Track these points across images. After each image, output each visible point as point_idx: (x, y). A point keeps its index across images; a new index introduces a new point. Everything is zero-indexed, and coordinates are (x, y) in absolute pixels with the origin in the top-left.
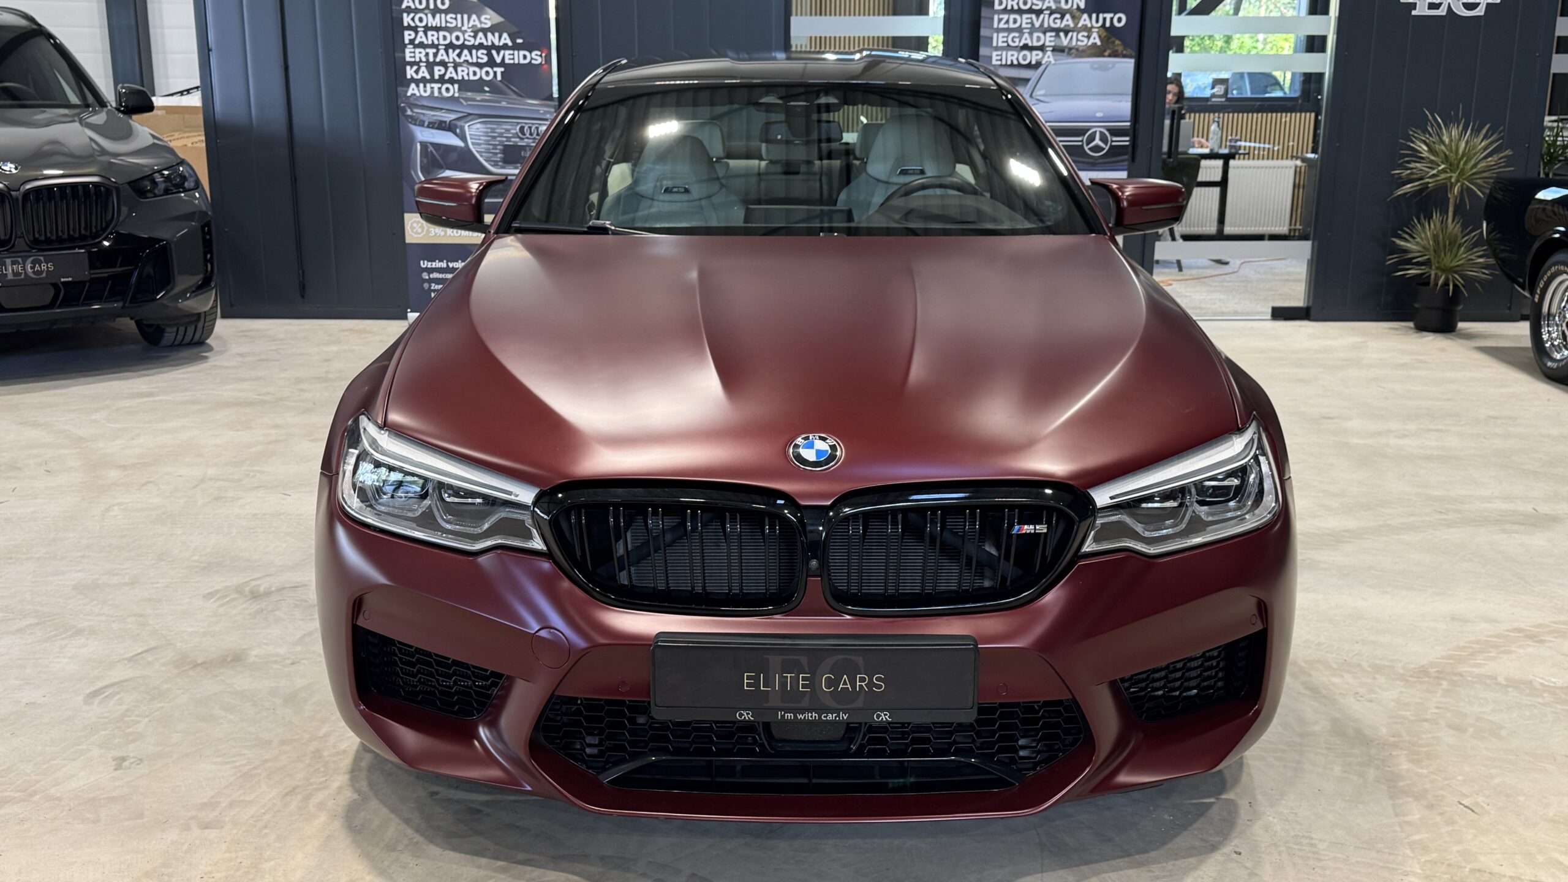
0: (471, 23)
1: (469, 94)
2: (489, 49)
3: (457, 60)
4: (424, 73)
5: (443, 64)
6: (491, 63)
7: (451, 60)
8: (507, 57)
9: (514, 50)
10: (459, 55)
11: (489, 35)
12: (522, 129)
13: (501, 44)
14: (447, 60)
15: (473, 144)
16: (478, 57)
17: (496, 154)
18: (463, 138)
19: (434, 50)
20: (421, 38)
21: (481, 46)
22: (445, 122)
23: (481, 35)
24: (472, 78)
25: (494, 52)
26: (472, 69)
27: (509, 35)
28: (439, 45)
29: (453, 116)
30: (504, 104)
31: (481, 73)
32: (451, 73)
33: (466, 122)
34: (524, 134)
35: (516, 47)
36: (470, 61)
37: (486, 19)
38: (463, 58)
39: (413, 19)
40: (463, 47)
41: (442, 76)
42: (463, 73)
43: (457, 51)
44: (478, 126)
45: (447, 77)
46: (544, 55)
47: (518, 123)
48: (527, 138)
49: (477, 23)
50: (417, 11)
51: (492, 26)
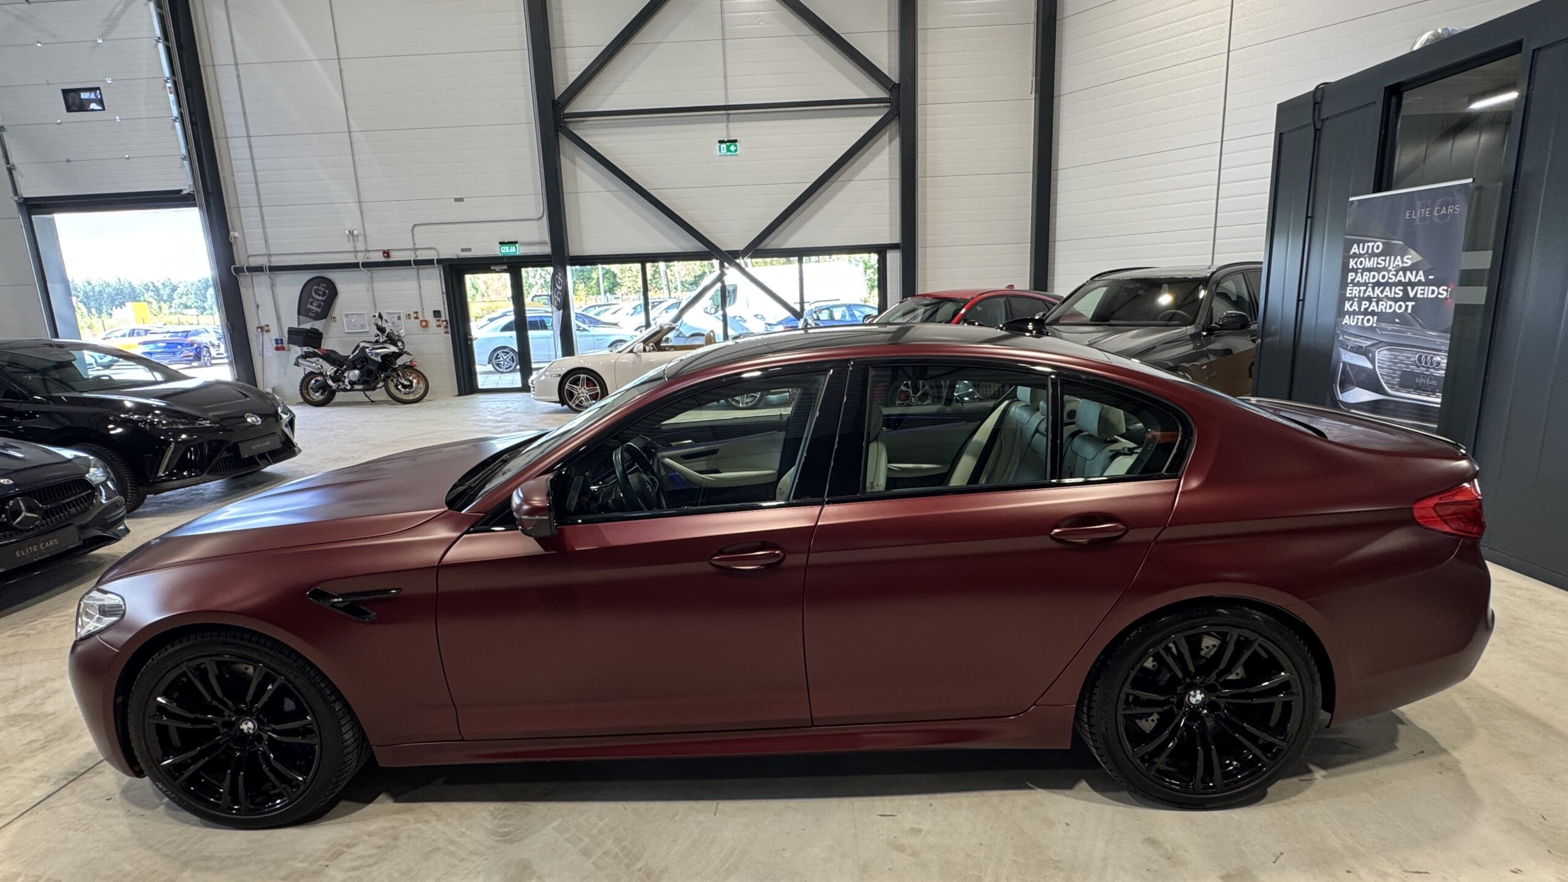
0: (1396, 263)
1: (1384, 324)
2: (1405, 285)
3: (1380, 295)
4: (1355, 307)
5: (1369, 299)
6: (1406, 298)
7: (1375, 295)
8: (1420, 292)
9: (1425, 286)
10: (1382, 292)
11: (1408, 273)
12: (1420, 357)
13: (1416, 280)
14: (1372, 296)
15: (1379, 367)
16: (1395, 293)
17: (1394, 378)
18: (1373, 362)
19: (1365, 288)
20: (1359, 279)
21: (1400, 283)
22: (1362, 347)
23: (1401, 273)
24: (1388, 311)
25: (1409, 288)
26: (1389, 303)
27: (1424, 272)
28: (1369, 283)
29: (1369, 343)
30: (1409, 334)
31: (1395, 307)
32: (1373, 307)
33: (1378, 349)
34: (1421, 363)
35: (1428, 283)
36: (1389, 296)
37: (1408, 259)
38: (1385, 294)
39: (1356, 263)
40: (1386, 284)
41: (1366, 309)
42: (1383, 307)
43: (1381, 288)
44: (1385, 352)
45: (1369, 310)
46: (1449, 289)
47: (1418, 352)
48: (1423, 366)
49: (1400, 263)
50: (1360, 256)
51: (1412, 264)
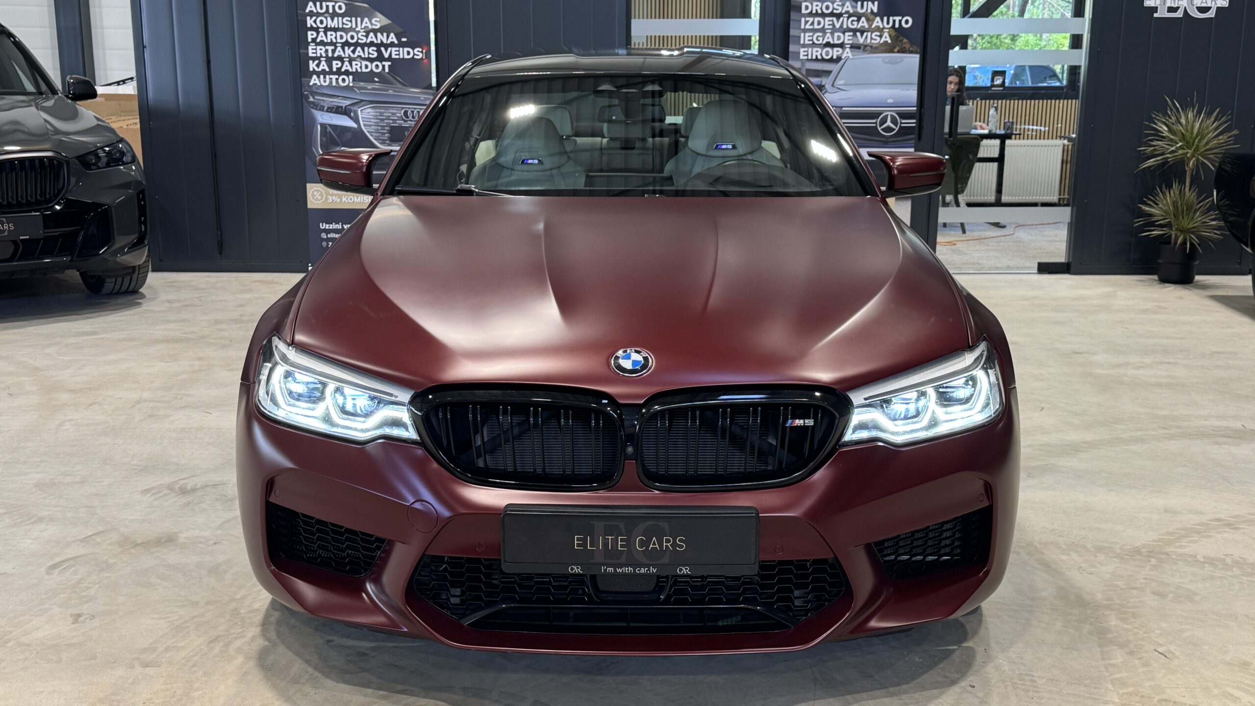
0: (364, 25)
1: (362, 84)
2: (379, 46)
3: (352, 55)
4: (324, 66)
5: (340, 58)
6: (380, 58)
7: (347, 56)
8: (394, 53)
9: (399, 47)
10: (354, 52)
11: (379, 35)
12: (406, 113)
13: (389, 42)
14: (343, 56)
15: (365, 125)
16: (369, 53)
17: (384, 134)
18: (356, 120)
19: (333, 48)
20: (321, 37)
21: (372, 44)
22: (342, 107)
23: (372, 34)
24: (364, 70)
25: (383, 49)
26: (364, 63)
27: (396, 35)
28: (337, 43)
29: (348, 102)
30: (391, 92)
31: (372, 67)
32: (346, 67)
33: (359, 108)
34: (408, 117)
35: (401, 45)
36: (363, 56)
37: (376, 21)
38: (357, 54)
39: (315, 22)
40: (356, 45)
41: (339, 69)
42: (356, 66)
43: (352, 48)
44: (369, 110)
45: (343, 70)
46: (424, 51)
47: (403, 108)
48: (410, 120)
49: (369, 25)
50: (318, 15)
51: (381, 27)
